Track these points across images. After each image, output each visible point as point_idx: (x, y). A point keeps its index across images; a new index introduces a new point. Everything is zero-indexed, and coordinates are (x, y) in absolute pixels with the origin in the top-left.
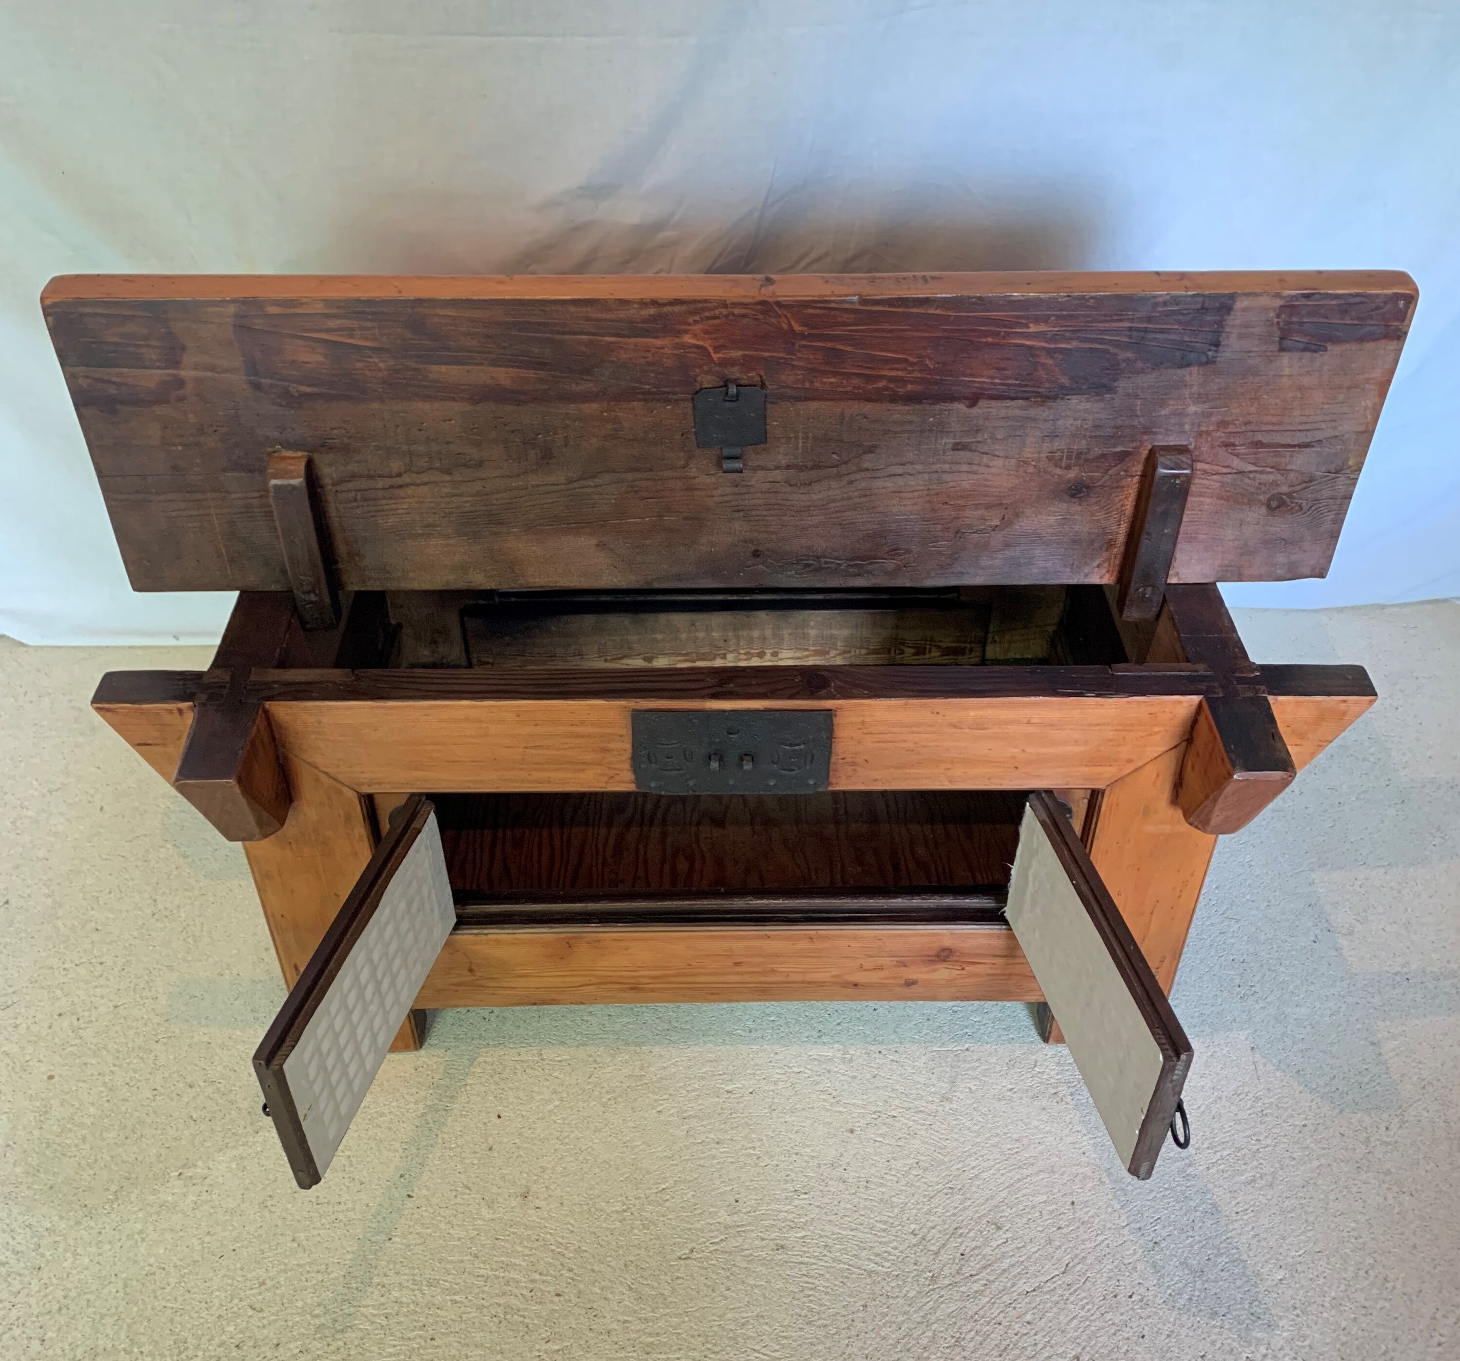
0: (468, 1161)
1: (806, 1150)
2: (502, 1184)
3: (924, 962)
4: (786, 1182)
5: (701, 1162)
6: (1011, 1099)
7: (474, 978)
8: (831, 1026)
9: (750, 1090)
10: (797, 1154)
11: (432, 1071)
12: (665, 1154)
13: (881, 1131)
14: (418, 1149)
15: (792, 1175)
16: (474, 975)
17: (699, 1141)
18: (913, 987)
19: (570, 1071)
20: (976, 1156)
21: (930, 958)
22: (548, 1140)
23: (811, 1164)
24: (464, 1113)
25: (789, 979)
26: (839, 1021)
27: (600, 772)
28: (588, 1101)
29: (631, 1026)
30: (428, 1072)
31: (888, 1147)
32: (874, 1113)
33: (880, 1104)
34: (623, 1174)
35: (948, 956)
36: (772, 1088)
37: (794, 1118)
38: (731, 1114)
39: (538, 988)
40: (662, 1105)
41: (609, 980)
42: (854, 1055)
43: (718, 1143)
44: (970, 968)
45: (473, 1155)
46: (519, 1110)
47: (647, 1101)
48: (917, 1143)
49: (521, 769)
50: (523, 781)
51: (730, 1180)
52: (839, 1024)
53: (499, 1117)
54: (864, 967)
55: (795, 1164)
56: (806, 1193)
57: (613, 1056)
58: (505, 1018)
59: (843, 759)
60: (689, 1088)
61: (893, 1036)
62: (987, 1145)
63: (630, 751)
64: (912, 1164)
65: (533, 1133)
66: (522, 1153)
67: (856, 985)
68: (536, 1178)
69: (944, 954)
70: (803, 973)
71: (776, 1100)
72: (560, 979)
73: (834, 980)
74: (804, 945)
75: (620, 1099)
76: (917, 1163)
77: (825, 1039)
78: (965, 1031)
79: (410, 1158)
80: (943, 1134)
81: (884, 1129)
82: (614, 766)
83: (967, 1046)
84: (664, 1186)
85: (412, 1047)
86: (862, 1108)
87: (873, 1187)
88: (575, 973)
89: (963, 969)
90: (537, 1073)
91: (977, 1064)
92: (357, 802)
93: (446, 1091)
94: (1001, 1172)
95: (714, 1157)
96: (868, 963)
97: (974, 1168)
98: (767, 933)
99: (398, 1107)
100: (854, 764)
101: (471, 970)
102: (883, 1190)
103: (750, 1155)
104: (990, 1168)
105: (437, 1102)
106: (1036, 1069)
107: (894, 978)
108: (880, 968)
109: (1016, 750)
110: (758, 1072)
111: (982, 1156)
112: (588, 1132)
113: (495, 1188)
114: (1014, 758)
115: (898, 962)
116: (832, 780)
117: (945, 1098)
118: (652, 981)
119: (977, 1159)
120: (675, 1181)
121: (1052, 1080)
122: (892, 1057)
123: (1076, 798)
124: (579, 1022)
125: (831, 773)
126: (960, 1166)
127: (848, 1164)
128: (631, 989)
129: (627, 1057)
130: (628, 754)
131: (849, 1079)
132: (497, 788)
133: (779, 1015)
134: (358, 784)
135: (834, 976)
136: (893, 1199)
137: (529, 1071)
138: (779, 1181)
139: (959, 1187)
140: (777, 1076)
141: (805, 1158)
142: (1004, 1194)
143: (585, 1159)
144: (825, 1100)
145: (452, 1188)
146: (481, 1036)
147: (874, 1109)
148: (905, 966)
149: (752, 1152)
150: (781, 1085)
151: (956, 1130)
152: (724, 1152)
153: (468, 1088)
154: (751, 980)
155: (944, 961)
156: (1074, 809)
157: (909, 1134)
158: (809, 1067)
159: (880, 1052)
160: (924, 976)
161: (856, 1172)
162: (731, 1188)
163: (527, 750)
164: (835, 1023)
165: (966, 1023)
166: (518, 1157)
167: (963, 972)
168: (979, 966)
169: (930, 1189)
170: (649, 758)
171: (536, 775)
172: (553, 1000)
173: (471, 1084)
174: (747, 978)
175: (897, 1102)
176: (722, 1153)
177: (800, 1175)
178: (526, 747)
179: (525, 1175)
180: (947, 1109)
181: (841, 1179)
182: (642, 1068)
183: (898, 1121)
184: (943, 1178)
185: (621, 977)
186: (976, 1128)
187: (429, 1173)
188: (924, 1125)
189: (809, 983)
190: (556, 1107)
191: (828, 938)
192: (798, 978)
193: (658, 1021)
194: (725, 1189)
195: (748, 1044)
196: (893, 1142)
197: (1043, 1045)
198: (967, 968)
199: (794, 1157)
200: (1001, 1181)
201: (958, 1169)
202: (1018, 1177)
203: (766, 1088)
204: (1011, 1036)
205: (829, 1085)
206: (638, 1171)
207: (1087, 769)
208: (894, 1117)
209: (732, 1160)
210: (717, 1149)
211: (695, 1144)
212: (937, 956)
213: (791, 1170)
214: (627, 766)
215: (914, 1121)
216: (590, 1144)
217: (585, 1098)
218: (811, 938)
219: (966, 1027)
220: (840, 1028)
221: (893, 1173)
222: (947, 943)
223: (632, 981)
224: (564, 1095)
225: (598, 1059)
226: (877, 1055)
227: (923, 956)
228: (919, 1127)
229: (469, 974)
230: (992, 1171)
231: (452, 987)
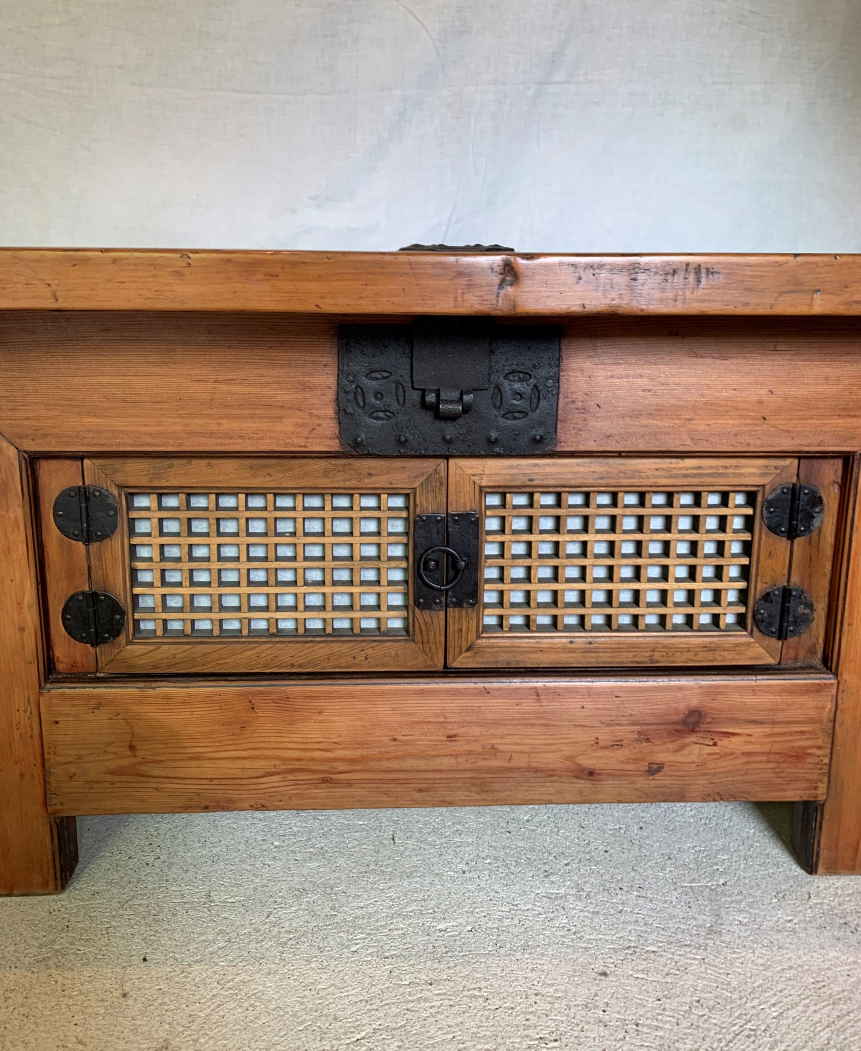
0: (90, 1011)
1: (547, 990)
2: (132, 1038)
3: (669, 733)
4: (528, 1027)
5: (410, 1006)
6: (794, 931)
7: (134, 760)
8: (558, 867)
9: (469, 928)
10: (536, 995)
11: (70, 914)
12: (361, 998)
13: (641, 967)
14: (27, 998)
15: (533, 1020)
16: (135, 756)
17: (407, 983)
18: (657, 776)
19: (243, 911)
20: (772, 992)
21: (678, 727)
22: (205, 984)
23: (556, 1006)
24: (98, 957)
25: (512, 764)
26: (566, 862)
27: (299, 420)
28: (262, 941)
29: (321, 870)
30: (65, 916)
31: (655, 984)
32: (629, 948)
33: (633, 939)
34: (301, 1023)
35: (697, 724)
36: (496, 925)
37: (527, 956)
38: (447, 952)
39: (211, 779)
40: (357, 944)
41: (298, 765)
42: (590, 892)
43: (431, 984)
44: (724, 742)
45: (100, 1004)
46: (173, 952)
47: (338, 940)
48: (690, 980)
49: (210, 416)
50: (211, 435)
51: (449, 1026)
52: (567, 865)
53: (145, 960)
54: (601, 743)
55: (536, 1007)
56: (556, 1040)
57: (298, 897)
58: (172, 864)
59: (573, 402)
60: (392, 926)
61: (633, 874)
62: (784, 979)
63: (334, 387)
64: (691, 1002)
65: (185, 977)
66: (167, 1000)
67: (591, 773)
68: (181, 1029)
69: (692, 720)
70: (529, 753)
71: (502, 937)
72: (239, 764)
73: (567, 764)
74: (528, 705)
75: (303, 939)
76: (698, 1001)
77: (552, 878)
78: (715, 867)
79: (11, 1008)
80: (721, 969)
81: (644, 965)
82: (316, 412)
83: (722, 881)
84: (359, 1037)
85: (52, 885)
86: (612, 944)
87: (645, 1030)
88: (257, 753)
89: (715, 744)
90: (201, 914)
91: (740, 897)
92: (16, 463)
93: (81, 934)
94: (813, 1008)
95: (426, 1000)
96: (605, 736)
97: (774, 1005)
98: (487, 685)
99: (15, 951)
100: (584, 410)
101: (132, 748)
102: (661, 1033)
103: (475, 997)
104: (797, 1004)
105: (67, 945)
106: (811, 900)
107: (636, 761)
108: (618, 744)
109: (763, 392)
110: (477, 910)
111: (781, 992)
112: (259, 975)
113: (122, 1042)
114: (760, 402)
115: (639, 733)
116: (561, 434)
117: (711, 931)
118: (349, 768)
119: (775, 995)
120: (374, 1029)
121: (835, 911)
122: (636, 893)
123: (826, 482)
124: (259, 865)
125: (559, 425)
126: (755, 1002)
127: (607, 1004)
128: (324, 781)
129: (316, 897)
130: (331, 395)
131: (590, 915)
132: (180, 445)
133: (496, 859)
134: (20, 437)
135: (567, 759)
136: (677, 1045)
137: (192, 913)
138: (517, 1026)
139: (763, 1028)
140: (500, 913)
141: (549, 999)
142: (825, 1035)
143: (251, 1005)
144: (563, 936)
145: (61, 1043)
146: (139, 880)
147: (626, 944)
148: (648, 740)
149: (477, 993)
150: (507, 922)
151: (738, 964)
152: (440, 994)
153: (112, 930)
154: (467, 766)
155: (693, 731)
156: (825, 500)
157: (678, 970)
158: (537, 904)
159: (621, 889)
160: (672, 758)
161: (619, 1012)
162: (451, 1036)
163: (218, 386)
164: (562, 864)
165: (713, 861)
166: (161, 1004)
167: (716, 749)
168: (734, 739)
169: (724, 1031)
170: (356, 399)
171: (227, 425)
172: (230, 801)
173: (115, 927)
174: (462, 763)
175: (654, 936)
176: (437, 995)
177: (544, 1018)
178: (217, 382)
179: (167, 1026)
180: (718, 943)
181: (601, 1021)
182: (333, 908)
183: (661, 956)
184: (739, 1017)
185: (312, 760)
186: (761, 961)
187: (33, 1026)
188: (694, 959)
189: (536, 771)
190: (220, 948)
191: (556, 693)
192: (521, 761)
193: (352, 865)
194: (444, 1037)
195: (462, 884)
196: (659, 977)
197: (810, 878)
198: (719, 743)
199: (534, 998)
200: (817, 1017)
201: (754, 1007)
202: (835, 1014)
203: (489, 925)
204: (771, 871)
205: (565, 921)
206: (323, 1018)
207: (841, 421)
208: (654, 952)
209: (451, 1003)
210: (428, 990)
211: (401, 986)
212: (685, 723)
213: (531, 1013)
214: (330, 411)
215: (680, 955)
216: (261, 988)
217: (261, 938)
218: (538, 695)
219: (716, 864)
220: (569, 868)
221: (671, 1013)
222: (694, 702)
223: (325, 767)
224: (234, 935)
225: (279, 900)
226: (619, 891)
227: (668, 724)
228: (688, 961)
229: (129, 753)
230: (800, 1008)
231: (108, 777)
